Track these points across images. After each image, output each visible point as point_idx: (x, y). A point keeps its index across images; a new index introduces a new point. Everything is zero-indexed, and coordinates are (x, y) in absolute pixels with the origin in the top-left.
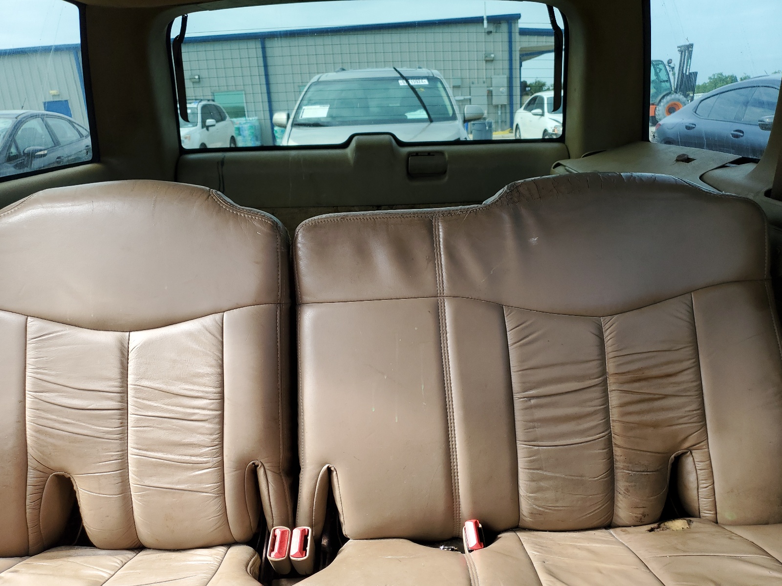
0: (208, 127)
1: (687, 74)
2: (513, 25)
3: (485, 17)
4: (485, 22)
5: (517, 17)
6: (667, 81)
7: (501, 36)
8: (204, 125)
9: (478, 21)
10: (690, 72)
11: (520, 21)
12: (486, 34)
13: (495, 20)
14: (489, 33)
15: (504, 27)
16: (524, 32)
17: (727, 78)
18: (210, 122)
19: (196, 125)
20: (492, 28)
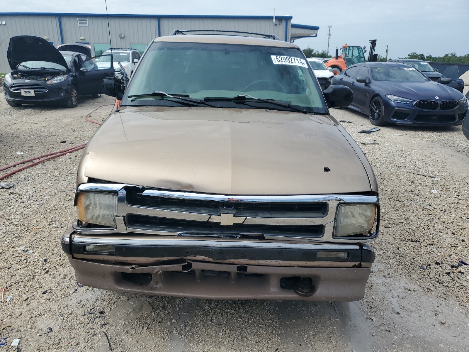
0: (134, 63)
1: (373, 54)
2: (288, 22)
3: (274, 17)
4: (274, 19)
5: (291, 18)
6: (363, 57)
7: (282, 27)
8: (133, 62)
9: (271, 18)
10: (375, 54)
11: (292, 20)
12: (274, 26)
13: (280, 19)
14: (276, 25)
15: (284, 23)
16: (294, 26)
17: (419, 56)
18: (135, 60)
19: (130, 62)
20: (277, 23)
